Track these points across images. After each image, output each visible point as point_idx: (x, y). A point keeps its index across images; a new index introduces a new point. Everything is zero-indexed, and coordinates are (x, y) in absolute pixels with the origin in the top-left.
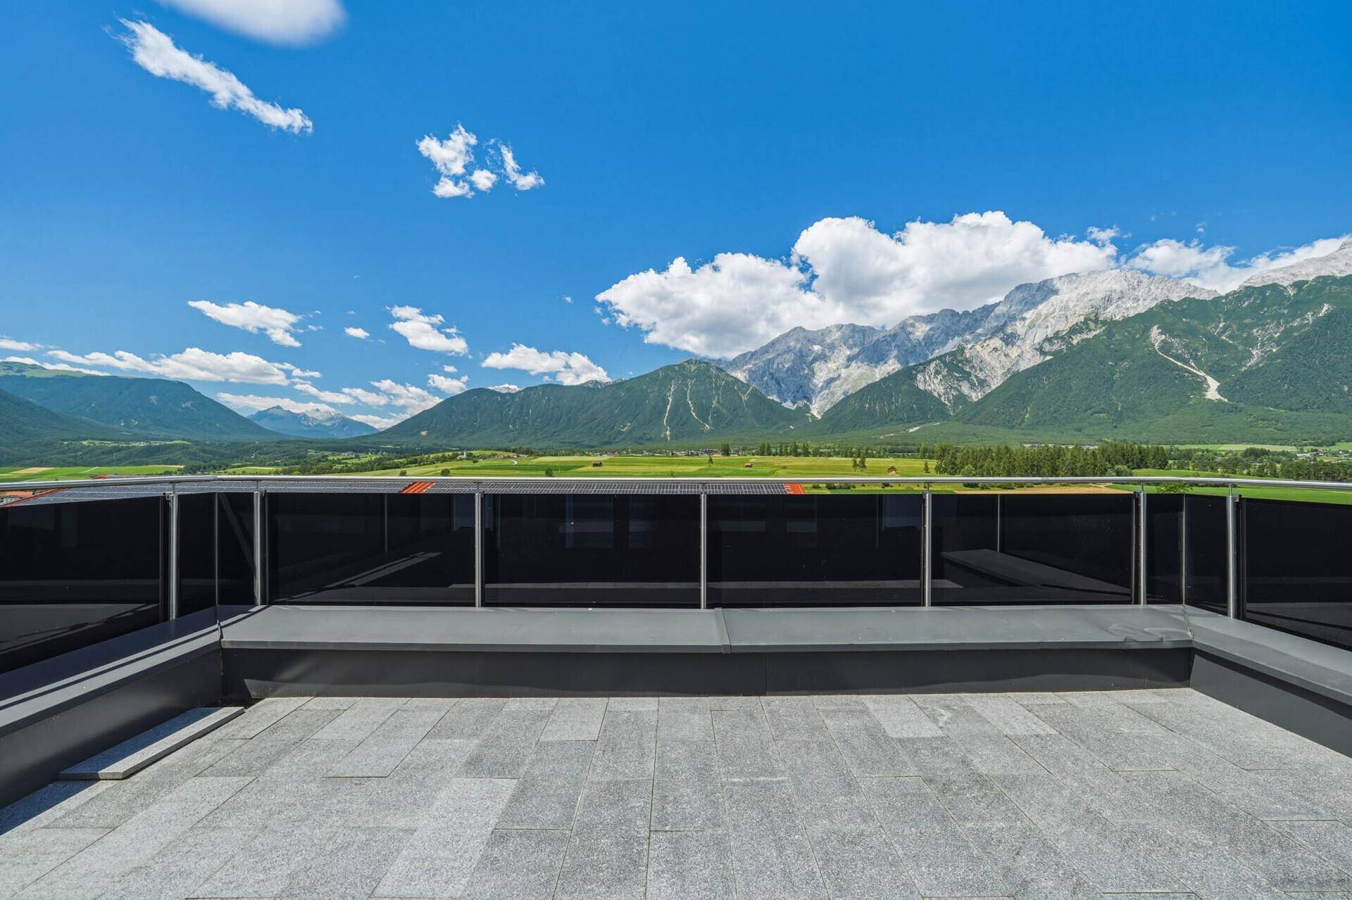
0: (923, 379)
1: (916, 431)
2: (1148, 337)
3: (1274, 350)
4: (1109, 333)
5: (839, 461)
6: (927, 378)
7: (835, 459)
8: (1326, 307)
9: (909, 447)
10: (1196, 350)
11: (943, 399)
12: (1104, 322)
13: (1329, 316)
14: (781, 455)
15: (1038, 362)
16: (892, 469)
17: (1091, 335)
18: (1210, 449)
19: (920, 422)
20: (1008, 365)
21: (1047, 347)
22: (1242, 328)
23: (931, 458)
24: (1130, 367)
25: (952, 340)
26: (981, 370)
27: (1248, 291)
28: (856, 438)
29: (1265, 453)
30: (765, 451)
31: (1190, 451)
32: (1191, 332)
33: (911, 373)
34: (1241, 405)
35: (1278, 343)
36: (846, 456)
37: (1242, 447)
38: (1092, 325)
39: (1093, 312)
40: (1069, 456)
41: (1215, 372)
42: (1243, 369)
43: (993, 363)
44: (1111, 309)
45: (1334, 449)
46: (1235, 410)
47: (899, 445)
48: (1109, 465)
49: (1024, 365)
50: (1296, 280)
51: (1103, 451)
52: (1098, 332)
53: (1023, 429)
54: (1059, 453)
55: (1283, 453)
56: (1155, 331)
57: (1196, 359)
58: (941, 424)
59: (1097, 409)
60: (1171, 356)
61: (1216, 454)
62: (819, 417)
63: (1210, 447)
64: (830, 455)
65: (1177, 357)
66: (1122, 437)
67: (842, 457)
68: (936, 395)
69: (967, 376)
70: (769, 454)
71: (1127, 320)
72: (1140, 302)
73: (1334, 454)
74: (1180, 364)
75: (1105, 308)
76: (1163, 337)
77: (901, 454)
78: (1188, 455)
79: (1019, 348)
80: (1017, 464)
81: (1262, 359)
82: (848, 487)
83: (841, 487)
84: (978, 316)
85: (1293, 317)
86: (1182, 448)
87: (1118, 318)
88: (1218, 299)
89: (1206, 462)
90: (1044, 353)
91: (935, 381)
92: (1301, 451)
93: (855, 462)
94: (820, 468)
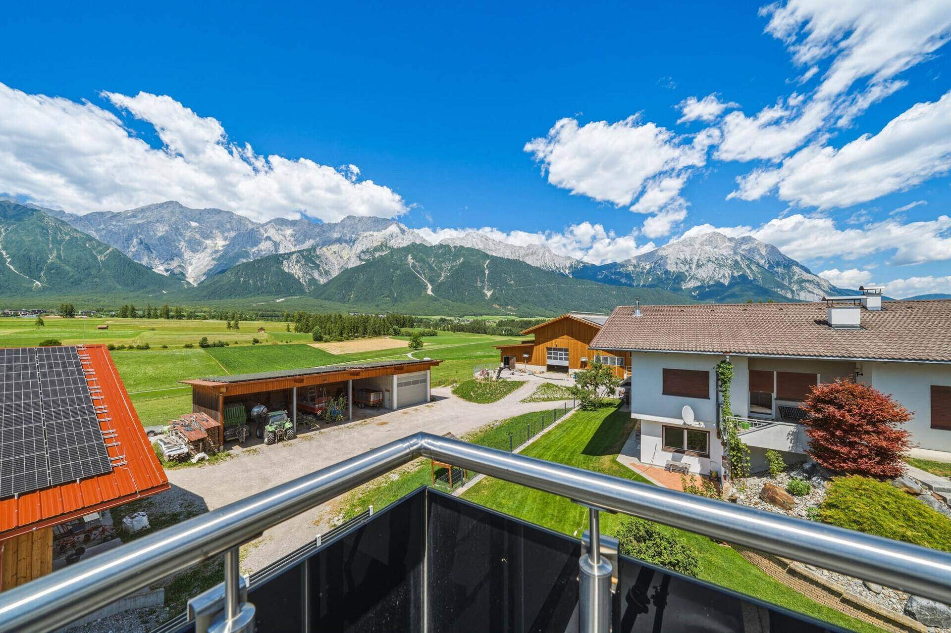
0: (287, 265)
1: (282, 302)
2: (407, 259)
3: (448, 274)
4: (391, 253)
5: (214, 323)
6: (291, 264)
7: (211, 321)
8: (462, 259)
9: (276, 313)
10: (424, 270)
11: (301, 280)
12: (389, 248)
13: (463, 263)
14: (149, 318)
15: (358, 264)
16: (262, 329)
17: (383, 254)
19: (285, 295)
20: (342, 264)
21: (363, 257)
22: (439, 262)
23: (292, 321)
24: (400, 274)
25: (308, 241)
26: (326, 264)
27: (441, 246)
28: (230, 304)
29: (445, 320)
30: (128, 312)
31: (422, 319)
32: (422, 260)
33: (279, 259)
34: (438, 298)
35: (449, 271)
36: (221, 319)
37: (438, 318)
38: (384, 248)
39: (385, 241)
40: (372, 321)
41: (432, 281)
42: (439, 281)
43: (333, 261)
44: (393, 241)
45: (463, 319)
46: (436, 300)
47: (268, 311)
48: (391, 326)
49: (351, 265)
50: (455, 245)
51: (388, 318)
52: (387, 252)
53: (350, 304)
54: (366, 320)
55: (451, 320)
56: (410, 257)
57: (424, 273)
58: (300, 298)
59: (386, 295)
60: (416, 271)
61: (430, 321)
62: (195, 285)
63: (429, 317)
64: (205, 318)
65: (418, 272)
66: (396, 311)
67: (217, 320)
68: (297, 277)
69: (317, 267)
70: (134, 316)
71: (399, 249)
72: (404, 241)
73: (464, 321)
74: (418, 275)
75: (390, 241)
76: (413, 261)
77: (270, 318)
78: (421, 321)
79: (348, 254)
80: (346, 325)
81: (445, 278)
82: (222, 345)
83: (214, 345)
84: (325, 229)
85: (454, 261)
86: (419, 317)
87: (395, 247)
88: (432, 247)
89: (427, 324)
90: (361, 260)
91: (296, 267)
92: (455, 320)
93: (229, 324)
94: (194, 329)
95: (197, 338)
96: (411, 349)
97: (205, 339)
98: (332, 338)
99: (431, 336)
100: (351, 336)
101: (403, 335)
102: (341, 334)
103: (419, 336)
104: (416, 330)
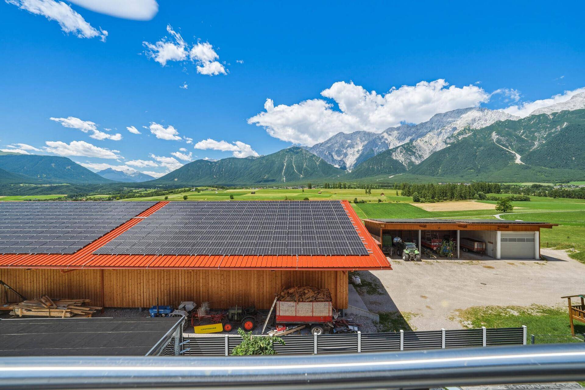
0: (395, 155)
1: (392, 178)
2: (491, 137)
3: (544, 142)
4: (474, 134)
5: (359, 191)
6: (397, 154)
7: (357, 190)
8: (565, 124)
9: (390, 184)
10: (511, 142)
11: (403, 163)
12: (472, 130)
13: (567, 128)
14: (334, 188)
15: (445, 147)
16: (383, 194)
17: (466, 136)
18: (518, 185)
19: (394, 173)
20: (431, 148)
22: (530, 133)
23: (399, 189)
24: (483, 150)
25: (407, 138)
26: (420, 151)
27: (533, 117)
28: (366, 180)
29: (540, 186)
30: (327, 186)
31: (509, 186)
32: (509, 134)
33: (390, 152)
34: (530, 166)
35: (545, 139)
36: (362, 189)
37: (530, 184)
38: (467, 131)
39: (467, 126)
40: (458, 188)
41: (520, 151)
42: (531, 150)
43: (425, 148)
44: (475, 124)
45: (569, 184)
46: (528, 168)
47: (385, 184)
48: (476, 192)
49: (439, 149)
50: (553, 112)
51: (473, 186)
52: (470, 134)
53: (438, 176)
54: (454, 187)
55: (548, 186)
56: (494, 134)
57: (511, 146)
58: (403, 175)
59: (469, 168)
60: (501, 145)
61: (520, 187)
62: (350, 172)
64: (355, 188)
65: (503, 145)
66: (481, 180)
68: (401, 162)
69: (414, 154)
70: (329, 188)
71: (482, 129)
72: (488, 121)
73: (569, 187)
74: (504, 148)
75: (473, 124)
76: (497, 136)
77: (386, 187)
78: (508, 188)
79: (436, 141)
80: (436, 191)
81: (539, 146)
82: (363, 202)
83: (360, 202)
84: (419, 127)
85: (552, 128)
86: (505, 184)
87: (478, 128)
88: (520, 120)
89: (516, 190)
90: (446, 143)
91: (400, 156)
92: (555, 185)
93: (366, 191)
94: (351, 194)
95: (352, 198)
96: (498, 211)
97: (356, 199)
98: (426, 200)
99: (521, 200)
100: (441, 199)
101: (488, 199)
102: (433, 198)
103: (508, 201)
104: (503, 196)
